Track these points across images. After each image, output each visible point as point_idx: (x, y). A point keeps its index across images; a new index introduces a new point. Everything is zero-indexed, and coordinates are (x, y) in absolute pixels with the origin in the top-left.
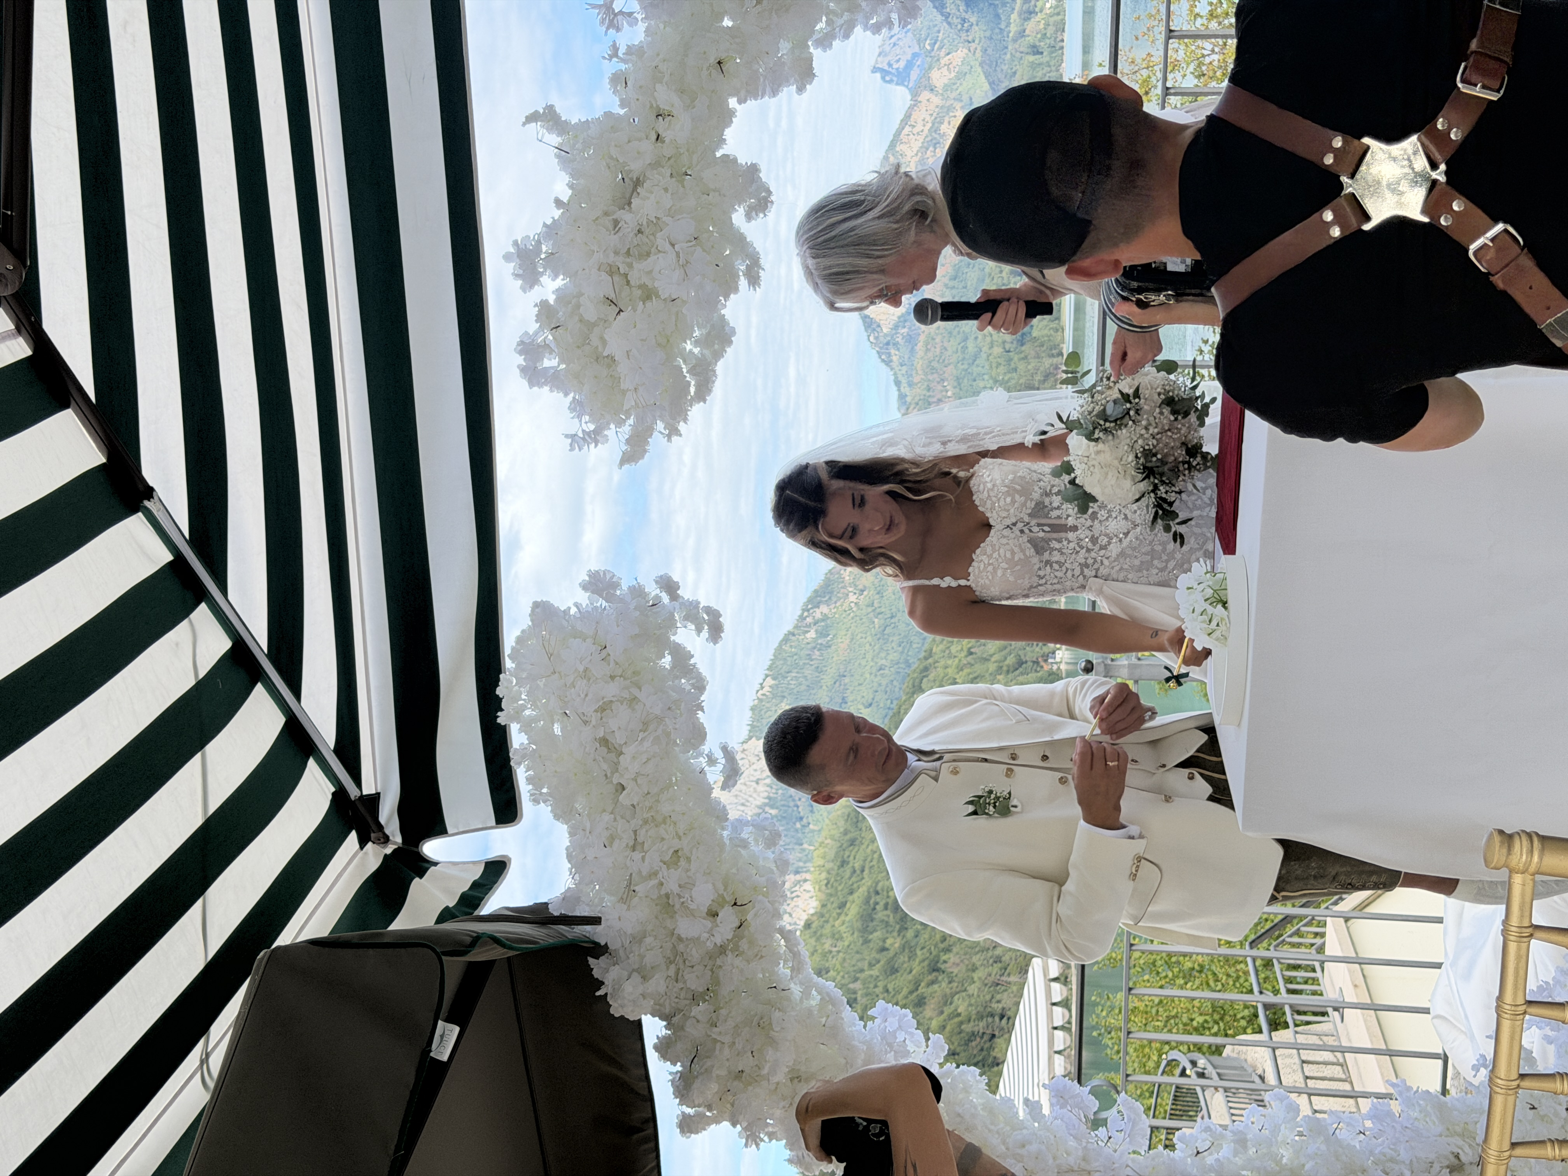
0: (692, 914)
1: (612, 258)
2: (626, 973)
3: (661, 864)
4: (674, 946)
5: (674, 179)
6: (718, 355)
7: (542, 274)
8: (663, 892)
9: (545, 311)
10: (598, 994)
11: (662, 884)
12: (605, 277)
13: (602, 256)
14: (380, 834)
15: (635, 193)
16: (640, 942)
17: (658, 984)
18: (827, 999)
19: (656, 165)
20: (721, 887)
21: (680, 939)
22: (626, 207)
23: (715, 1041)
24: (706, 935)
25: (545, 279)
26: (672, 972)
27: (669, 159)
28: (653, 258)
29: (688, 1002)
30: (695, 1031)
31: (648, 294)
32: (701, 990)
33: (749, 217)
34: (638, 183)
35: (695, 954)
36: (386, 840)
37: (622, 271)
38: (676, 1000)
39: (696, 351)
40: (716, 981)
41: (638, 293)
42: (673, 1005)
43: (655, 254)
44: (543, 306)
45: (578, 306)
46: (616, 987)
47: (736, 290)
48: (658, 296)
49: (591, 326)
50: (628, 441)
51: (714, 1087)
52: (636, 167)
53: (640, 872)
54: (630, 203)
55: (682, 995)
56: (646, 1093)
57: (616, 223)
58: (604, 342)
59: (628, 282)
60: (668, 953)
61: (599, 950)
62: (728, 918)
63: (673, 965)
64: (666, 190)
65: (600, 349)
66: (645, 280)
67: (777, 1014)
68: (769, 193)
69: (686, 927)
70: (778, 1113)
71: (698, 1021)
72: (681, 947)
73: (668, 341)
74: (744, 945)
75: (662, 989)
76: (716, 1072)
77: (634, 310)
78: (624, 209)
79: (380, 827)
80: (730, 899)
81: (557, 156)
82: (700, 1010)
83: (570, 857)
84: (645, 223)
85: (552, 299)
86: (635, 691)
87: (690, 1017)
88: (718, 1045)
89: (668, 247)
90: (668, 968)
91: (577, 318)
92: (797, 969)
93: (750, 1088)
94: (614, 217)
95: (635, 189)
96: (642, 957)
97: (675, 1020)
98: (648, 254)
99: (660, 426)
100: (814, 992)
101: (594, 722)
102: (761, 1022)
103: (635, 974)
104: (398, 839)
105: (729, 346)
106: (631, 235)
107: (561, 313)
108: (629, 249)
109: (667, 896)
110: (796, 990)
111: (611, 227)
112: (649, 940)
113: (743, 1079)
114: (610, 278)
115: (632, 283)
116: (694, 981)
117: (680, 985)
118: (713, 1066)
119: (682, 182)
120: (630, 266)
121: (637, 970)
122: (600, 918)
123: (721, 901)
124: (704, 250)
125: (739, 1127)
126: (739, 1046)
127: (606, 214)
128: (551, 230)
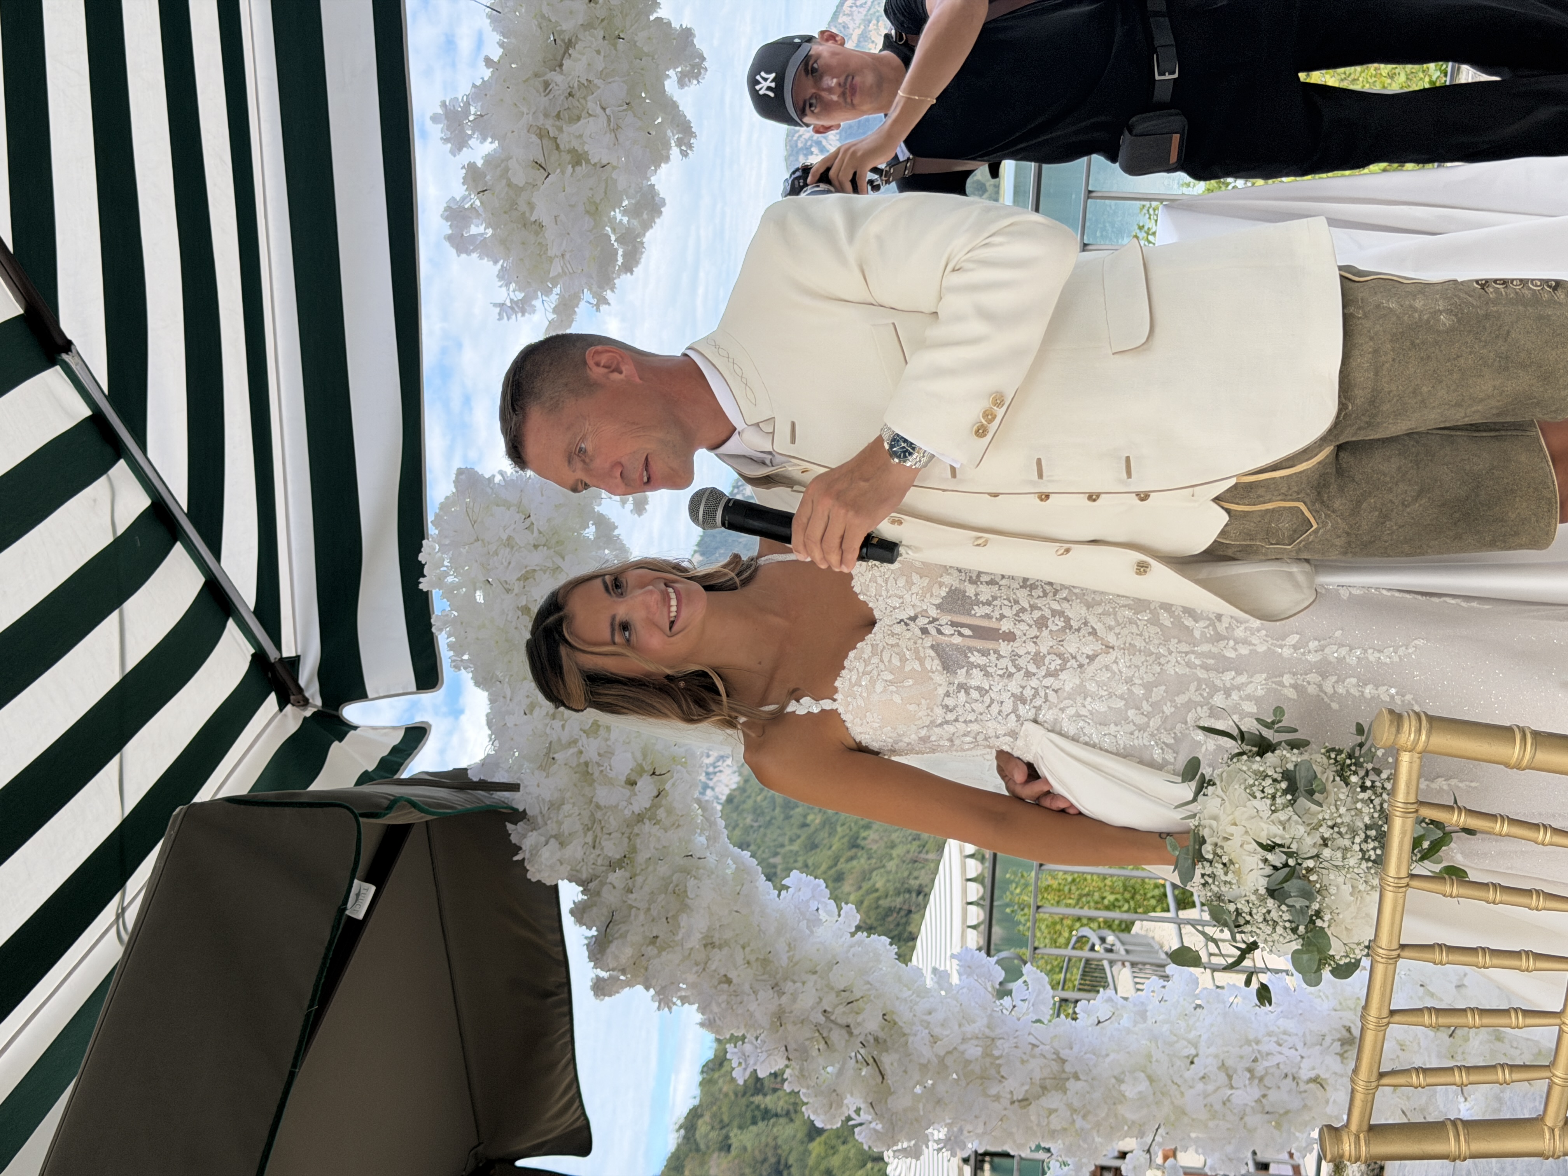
0: (609, 782)
1: (541, 121)
2: (543, 839)
3: (581, 733)
4: (592, 814)
5: (606, 42)
6: (647, 225)
7: (470, 137)
8: (582, 760)
9: (473, 175)
10: (515, 858)
11: (581, 752)
12: (534, 138)
13: (531, 119)
14: (300, 697)
15: (567, 55)
16: (559, 809)
17: (575, 850)
18: (741, 870)
19: (588, 26)
20: (639, 755)
21: (598, 807)
22: (557, 68)
23: (631, 907)
24: (625, 803)
25: (472, 142)
26: (589, 839)
27: (602, 20)
28: (582, 121)
29: (604, 868)
30: (610, 897)
31: (578, 158)
32: (618, 857)
33: (682, 84)
34: (570, 44)
35: (613, 823)
36: (305, 703)
37: (551, 135)
38: (593, 866)
39: (625, 220)
40: (634, 850)
41: (567, 157)
42: (591, 871)
43: (585, 118)
44: (471, 168)
45: (507, 170)
46: (534, 852)
47: (667, 159)
48: (588, 161)
49: (519, 190)
50: (555, 311)
51: (628, 952)
52: (568, 26)
53: (559, 740)
54: (561, 65)
55: (600, 862)
56: (561, 958)
57: (546, 84)
58: (531, 206)
59: (557, 147)
60: (586, 821)
61: (517, 816)
62: (646, 787)
63: (590, 833)
64: (598, 52)
65: (527, 215)
66: (575, 144)
67: (691, 883)
68: (703, 59)
69: (603, 795)
70: (691, 978)
71: (614, 887)
72: (599, 815)
73: (597, 209)
74: (661, 813)
75: (579, 854)
76: (629, 937)
77: (563, 172)
78: (555, 71)
79: (300, 690)
80: (648, 768)
81: (489, 16)
82: (617, 877)
83: (489, 724)
84: (576, 85)
85: (480, 163)
86: (558, 561)
87: (606, 883)
88: (633, 911)
89: (599, 110)
90: (585, 835)
91: (504, 182)
92: (712, 839)
93: (664, 953)
94: (545, 78)
95: (566, 51)
96: (560, 823)
97: (592, 886)
98: (579, 118)
99: (587, 295)
100: (730, 861)
101: (516, 591)
102: (677, 889)
103: (552, 841)
104: (318, 702)
105: (659, 217)
106: (562, 97)
107: (488, 177)
108: (559, 112)
109: (586, 764)
110: (712, 859)
111: (542, 90)
112: (567, 807)
113: (658, 944)
114: (539, 141)
115: (562, 147)
116: (612, 849)
117: (597, 852)
118: (627, 932)
119: (615, 45)
120: (560, 129)
121: (555, 837)
122: (519, 785)
123: (640, 771)
124: (635, 116)
125: (652, 991)
126: (654, 912)
127: (536, 75)
128: (480, 91)
